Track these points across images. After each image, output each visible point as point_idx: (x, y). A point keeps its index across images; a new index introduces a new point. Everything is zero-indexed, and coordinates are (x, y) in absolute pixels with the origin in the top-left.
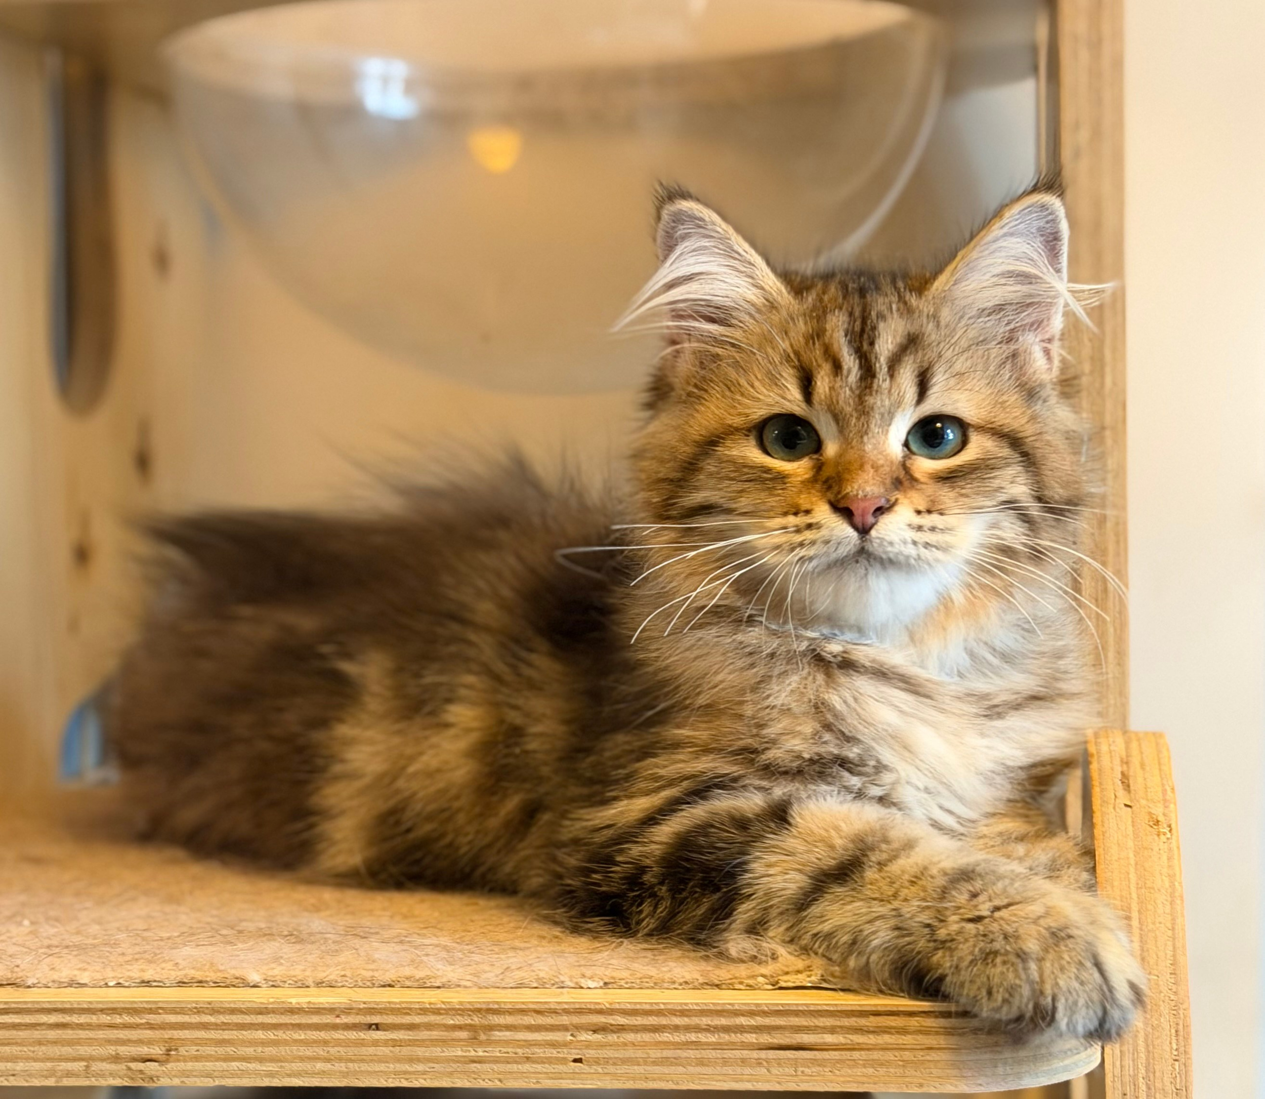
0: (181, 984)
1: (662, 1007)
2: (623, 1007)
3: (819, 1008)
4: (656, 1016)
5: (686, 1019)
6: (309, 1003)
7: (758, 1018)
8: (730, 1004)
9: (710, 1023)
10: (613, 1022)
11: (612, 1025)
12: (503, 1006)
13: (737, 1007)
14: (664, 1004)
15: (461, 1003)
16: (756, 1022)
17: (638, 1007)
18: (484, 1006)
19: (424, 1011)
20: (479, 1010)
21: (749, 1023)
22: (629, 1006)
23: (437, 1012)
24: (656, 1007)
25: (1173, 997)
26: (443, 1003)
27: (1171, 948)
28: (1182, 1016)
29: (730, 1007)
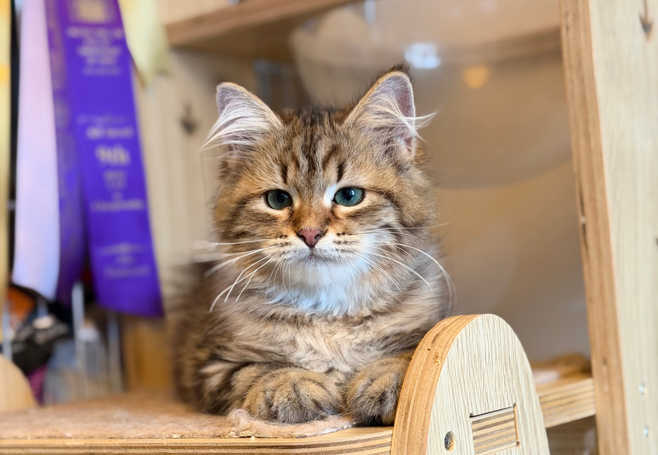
0: (50, 437)
1: (184, 445)
2: (171, 445)
3: (238, 445)
4: (183, 449)
5: (192, 450)
6: (72, 445)
7: (217, 450)
8: (207, 443)
9: (201, 452)
10: (168, 452)
11: (168, 453)
12: (132, 445)
13: (209, 445)
14: (185, 443)
15: (119, 444)
16: (216, 451)
17: (176, 445)
18: (126, 445)
19: (107, 448)
20: (124, 447)
21: (214, 452)
22: (173, 445)
23: (111, 448)
24: (182, 445)
25: (420, 442)
26: (113, 444)
27: (423, 418)
28: (422, 451)
29: (206, 445)
